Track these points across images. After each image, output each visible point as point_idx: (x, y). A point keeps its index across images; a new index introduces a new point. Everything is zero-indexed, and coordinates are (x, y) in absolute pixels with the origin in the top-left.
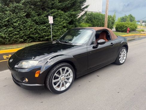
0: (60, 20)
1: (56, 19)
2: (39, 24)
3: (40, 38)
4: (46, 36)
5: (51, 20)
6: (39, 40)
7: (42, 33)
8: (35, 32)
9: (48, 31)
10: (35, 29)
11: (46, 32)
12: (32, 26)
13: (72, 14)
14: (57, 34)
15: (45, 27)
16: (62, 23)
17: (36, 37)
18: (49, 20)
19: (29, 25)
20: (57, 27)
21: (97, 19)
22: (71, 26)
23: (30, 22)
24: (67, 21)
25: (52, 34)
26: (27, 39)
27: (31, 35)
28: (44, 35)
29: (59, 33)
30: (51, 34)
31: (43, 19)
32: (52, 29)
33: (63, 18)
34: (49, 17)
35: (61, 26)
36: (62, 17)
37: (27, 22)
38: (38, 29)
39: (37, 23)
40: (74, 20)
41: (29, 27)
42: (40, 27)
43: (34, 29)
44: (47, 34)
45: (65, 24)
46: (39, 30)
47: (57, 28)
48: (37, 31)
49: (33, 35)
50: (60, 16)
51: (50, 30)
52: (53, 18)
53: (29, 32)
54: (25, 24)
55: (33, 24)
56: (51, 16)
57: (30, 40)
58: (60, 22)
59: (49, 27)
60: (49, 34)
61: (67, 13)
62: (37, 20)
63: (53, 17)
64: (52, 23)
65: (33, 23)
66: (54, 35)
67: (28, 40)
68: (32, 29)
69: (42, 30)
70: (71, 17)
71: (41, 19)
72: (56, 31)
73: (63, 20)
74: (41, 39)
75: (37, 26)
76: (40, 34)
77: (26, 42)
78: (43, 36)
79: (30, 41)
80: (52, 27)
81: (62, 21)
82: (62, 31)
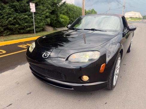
0: (43, 9)
1: (39, 7)
2: (19, 11)
3: (20, 29)
4: (27, 27)
5: (33, 7)
6: (18, 32)
7: (23, 23)
8: (15, 22)
9: (30, 22)
10: (15, 18)
11: (27, 22)
12: (10, 14)
13: (55, 3)
14: (39, 24)
15: (26, 16)
16: (45, 12)
17: (16, 28)
18: (31, 8)
19: (7, 12)
20: (40, 16)
21: (72, 10)
22: (53, 16)
23: (8, 9)
24: (49, 10)
25: (35, 25)
26: (4, 31)
27: (10, 26)
28: (26, 26)
29: (42, 24)
30: (33, 25)
31: (25, 6)
32: (35, 19)
33: (46, 7)
34: (31, 4)
35: (44, 16)
36: (45, 5)
37: (4, 8)
38: (18, 18)
39: (16, 11)
40: (56, 10)
41: (7, 16)
42: (21, 15)
43: (13, 18)
44: (29, 24)
45: (48, 14)
46: (20, 19)
47: (40, 18)
48: (17, 21)
49: (12, 26)
50: (42, 4)
51: (32, 20)
52: (36, 6)
53: (7, 22)
54: (2, 11)
55: (12, 12)
56: (33, 3)
57: (7, 32)
58: (43, 11)
59: (30, 17)
60: (31, 24)
61: (50, 1)
62: (17, 6)
63: (35, 4)
64: (35, 11)
65: (12, 9)
66: (37, 25)
67: (6, 32)
68: (10, 17)
69: (23, 20)
70: (54, 6)
71: (22, 6)
72: (38, 20)
73: (46, 8)
74: (22, 31)
75: (17, 14)
76: (21, 25)
77: (2, 36)
78: (24, 27)
79: (8, 34)
80: (34, 16)
81: (45, 10)
82: (45, 21)
